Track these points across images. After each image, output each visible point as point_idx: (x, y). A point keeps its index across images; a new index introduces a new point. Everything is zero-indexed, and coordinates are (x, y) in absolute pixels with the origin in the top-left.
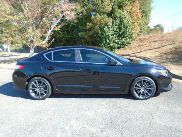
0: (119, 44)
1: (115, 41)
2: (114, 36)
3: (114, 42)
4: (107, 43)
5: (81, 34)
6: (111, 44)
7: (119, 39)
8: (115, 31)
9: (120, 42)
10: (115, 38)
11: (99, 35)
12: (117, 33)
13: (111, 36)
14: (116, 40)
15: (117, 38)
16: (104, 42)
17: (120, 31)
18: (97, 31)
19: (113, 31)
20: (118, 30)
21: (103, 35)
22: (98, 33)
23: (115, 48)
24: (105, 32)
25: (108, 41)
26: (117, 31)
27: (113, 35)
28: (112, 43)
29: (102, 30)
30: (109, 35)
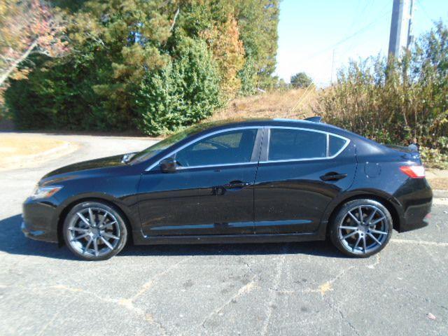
0: (188, 114)
1: (179, 107)
2: (177, 96)
3: (175, 110)
4: (160, 112)
5: (99, 88)
6: (170, 116)
7: (187, 104)
8: (178, 86)
9: (189, 111)
10: (178, 101)
11: (142, 92)
12: (182, 89)
13: (170, 97)
14: (181, 104)
15: (183, 102)
16: (154, 109)
17: (189, 86)
18: (138, 82)
19: (173, 84)
20: (185, 84)
21: (149, 92)
22: (140, 89)
23: (177, 124)
24: (153, 87)
25: (161, 107)
26: (183, 86)
27: (174, 94)
28: (172, 112)
29: (148, 82)
30: (165, 94)
